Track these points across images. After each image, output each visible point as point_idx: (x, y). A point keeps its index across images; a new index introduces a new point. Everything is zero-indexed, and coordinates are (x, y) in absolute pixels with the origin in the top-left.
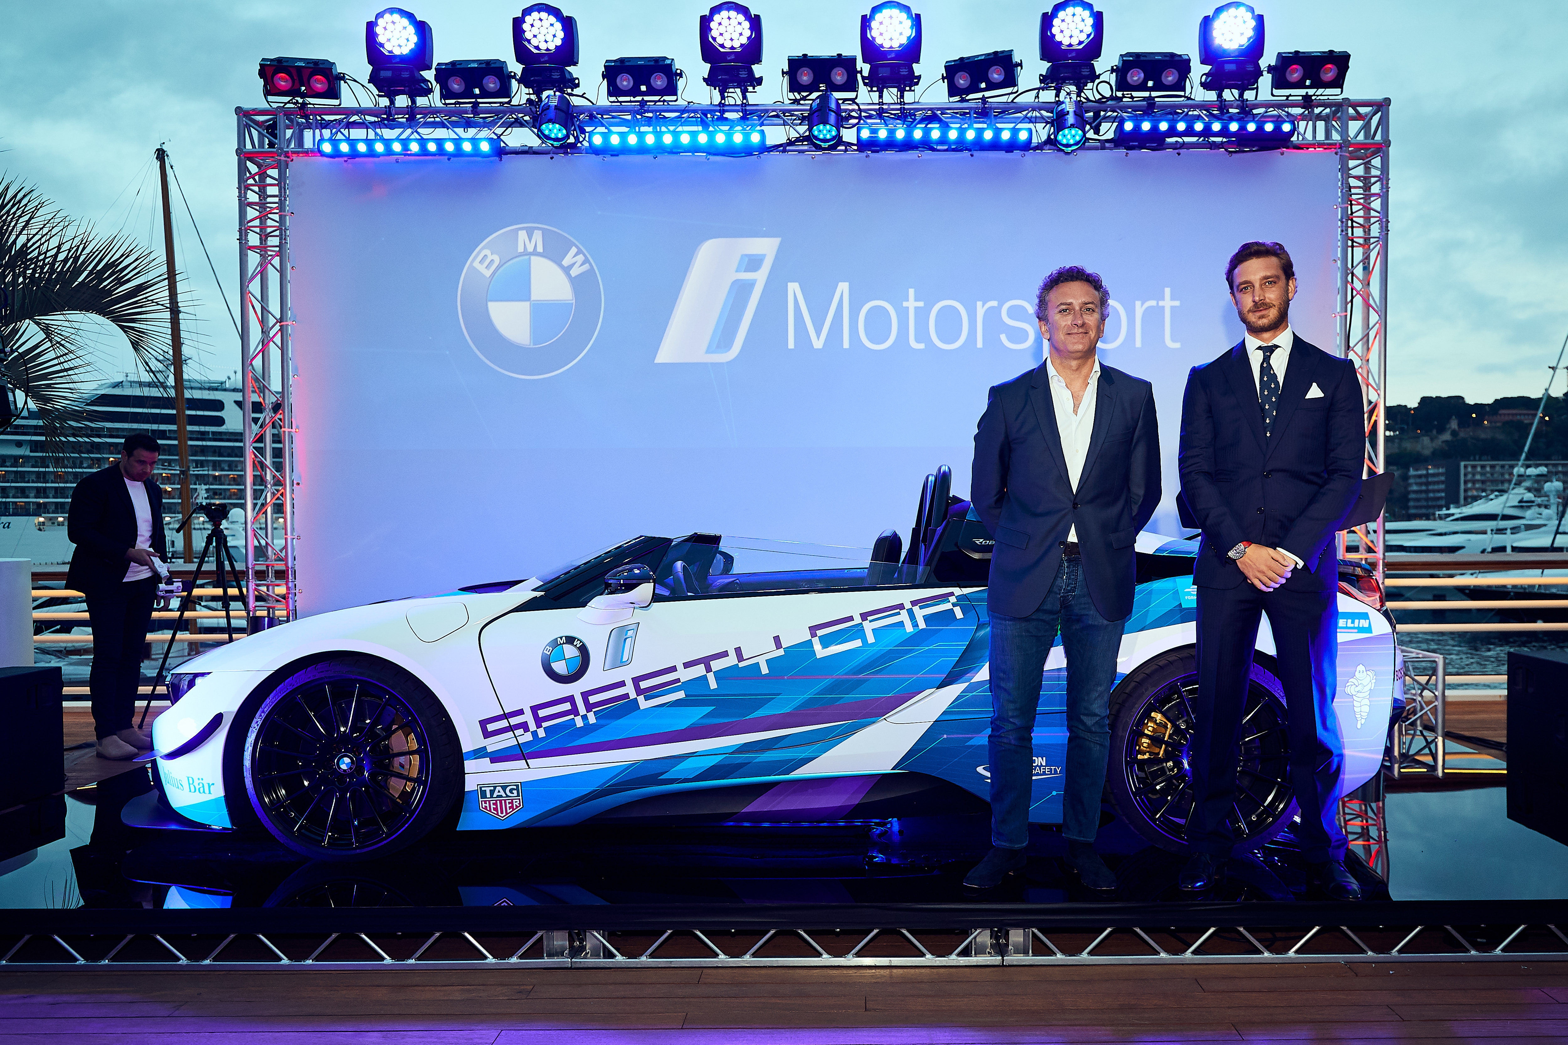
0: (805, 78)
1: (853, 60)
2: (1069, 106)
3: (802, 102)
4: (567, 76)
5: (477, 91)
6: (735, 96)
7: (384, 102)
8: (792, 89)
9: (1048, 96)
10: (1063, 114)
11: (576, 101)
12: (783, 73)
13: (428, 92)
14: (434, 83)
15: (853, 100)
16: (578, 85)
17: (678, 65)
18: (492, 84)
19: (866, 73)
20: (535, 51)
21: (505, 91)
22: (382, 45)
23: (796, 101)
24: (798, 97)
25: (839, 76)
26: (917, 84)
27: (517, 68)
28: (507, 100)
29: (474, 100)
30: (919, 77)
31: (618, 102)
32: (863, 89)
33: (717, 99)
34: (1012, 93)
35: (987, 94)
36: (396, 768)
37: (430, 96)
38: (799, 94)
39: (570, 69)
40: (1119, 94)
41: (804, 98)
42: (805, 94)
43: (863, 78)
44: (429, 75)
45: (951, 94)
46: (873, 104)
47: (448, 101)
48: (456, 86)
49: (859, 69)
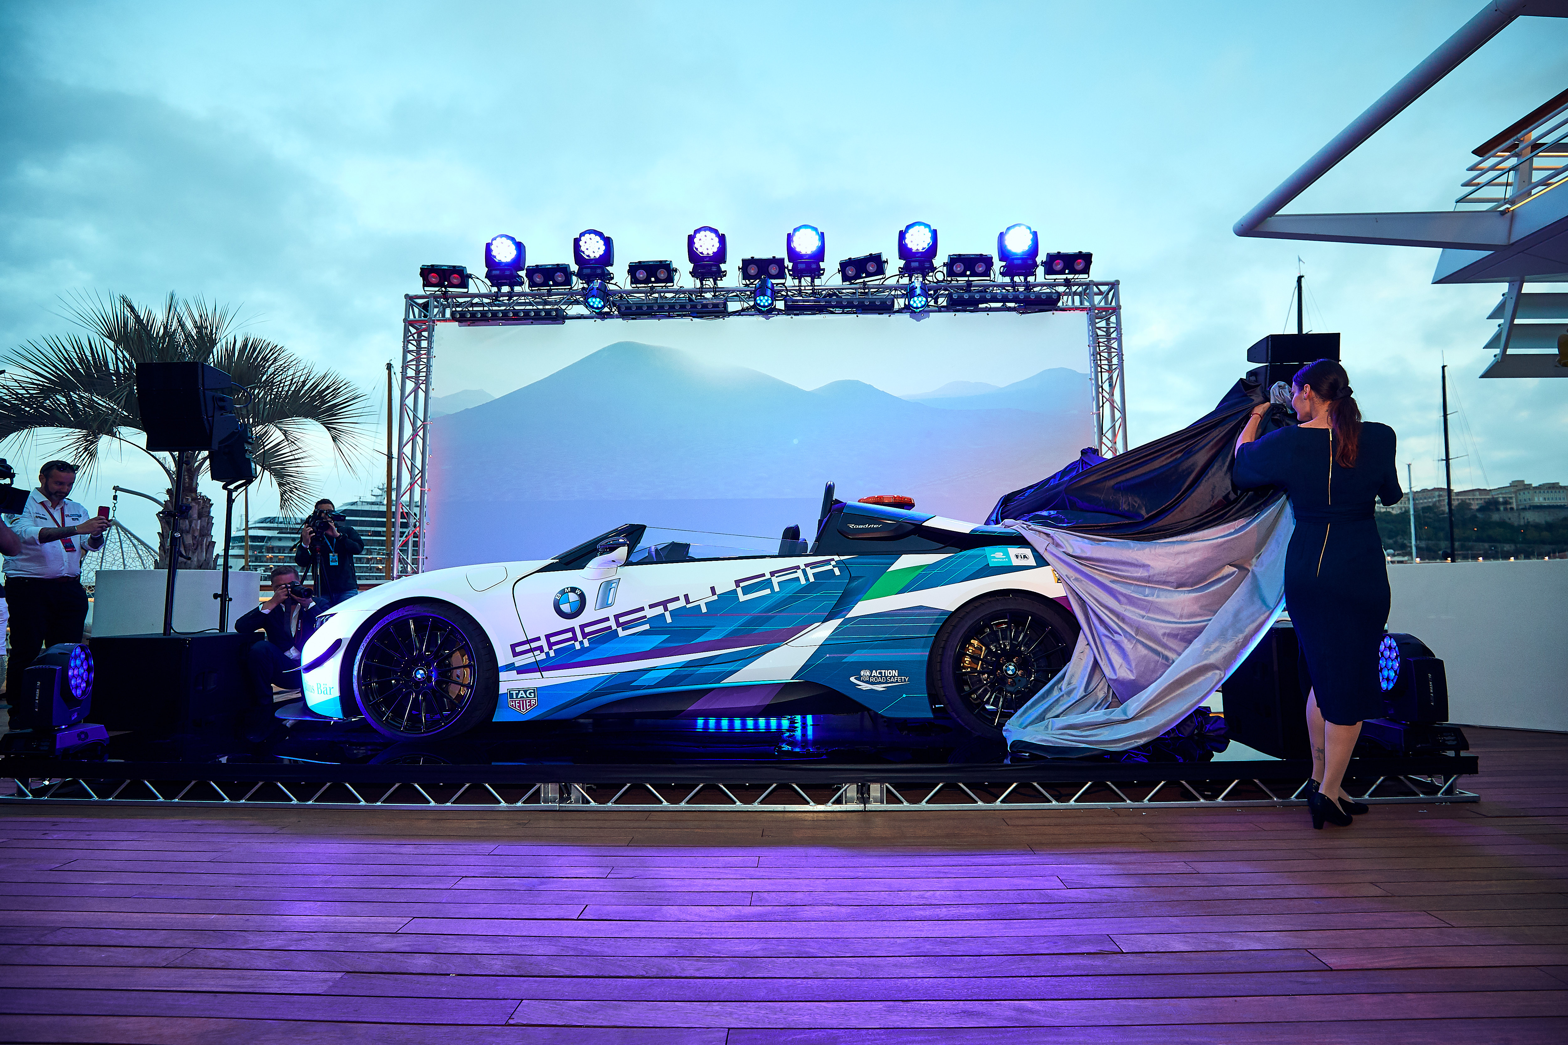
0: (753, 271)
1: (783, 260)
2: (917, 284)
3: (751, 286)
4: (606, 272)
5: (551, 283)
6: (709, 283)
7: (495, 289)
8: (744, 278)
9: (905, 281)
10: (913, 289)
11: (611, 287)
12: (739, 269)
13: (521, 284)
14: (526, 279)
15: (783, 284)
16: (613, 278)
17: (674, 266)
18: (560, 278)
19: (790, 268)
20: (587, 258)
21: (568, 282)
22: (495, 257)
23: (747, 285)
24: (748, 283)
25: (773, 270)
26: (823, 274)
27: (574, 268)
28: (570, 287)
29: (549, 288)
30: (824, 270)
31: (637, 287)
32: (789, 278)
33: (698, 285)
34: (882, 278)
35: (866, 280)
36: (455, 678)
37: (523, 287)
38: (749, 281)
39: (609, 268)
40: (949, 279)
41: (752, 283)
42: (752, 281)
43: (789, 271)
44: (522, 273)
45: (844, 281)
46: (795, 286)
47: (533, 289)
48: (538, 279)
49: (786, 266)
